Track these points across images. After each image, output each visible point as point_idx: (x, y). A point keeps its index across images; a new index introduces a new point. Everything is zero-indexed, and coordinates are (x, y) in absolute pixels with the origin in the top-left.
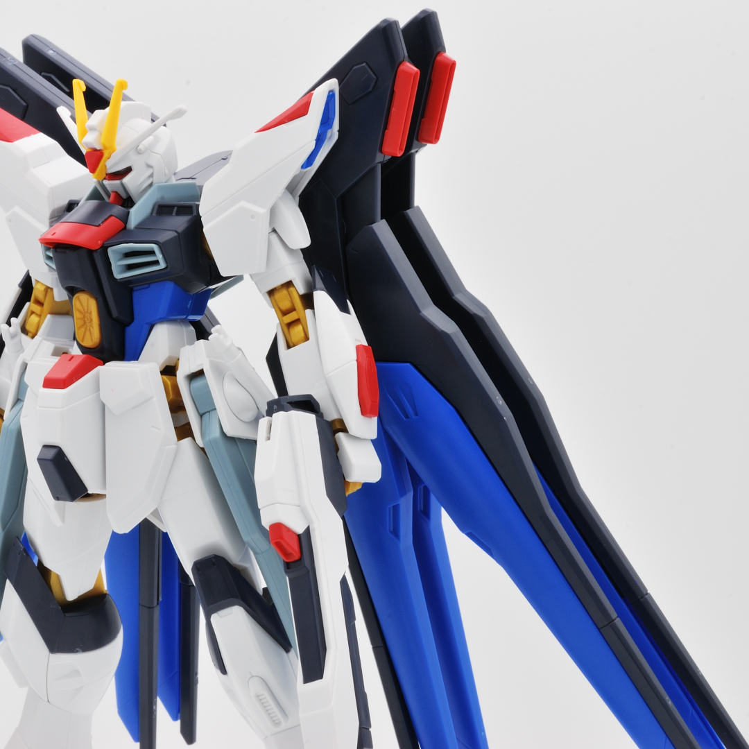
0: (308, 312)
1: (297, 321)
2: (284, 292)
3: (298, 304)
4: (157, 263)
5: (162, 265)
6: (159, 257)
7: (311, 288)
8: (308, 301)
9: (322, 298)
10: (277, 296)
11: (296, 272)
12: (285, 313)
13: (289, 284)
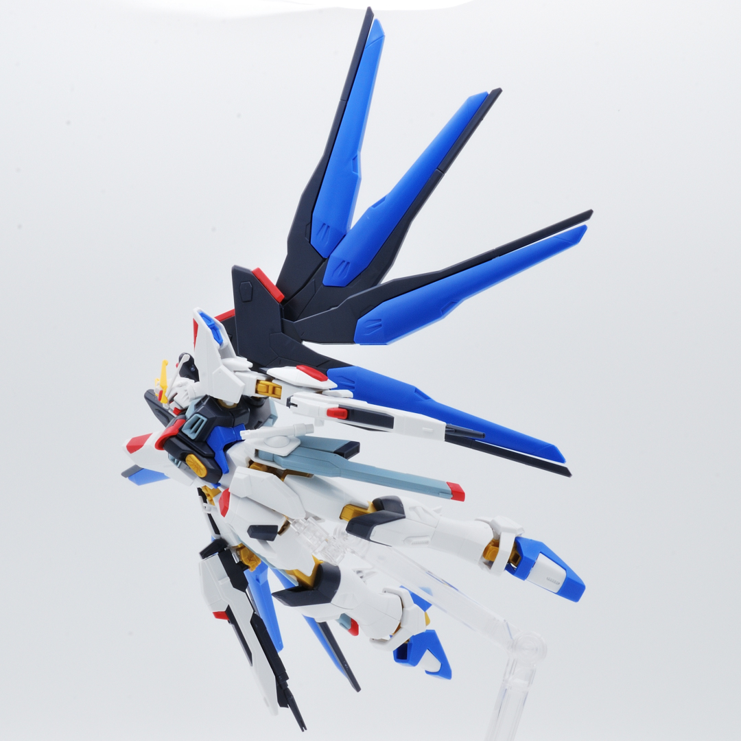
0: (273, 381)
1: (274, 388)
2: (259, 385)
3: (268, 383)
4: (203, 421)
5: (205, 420)
6: (201, 417)
7: (264, 373)
8: (270, 379)
9: (272, 371)
10: (258, 390)
11: (256, 376)
12: (268, 392)
13: (258, 381)
